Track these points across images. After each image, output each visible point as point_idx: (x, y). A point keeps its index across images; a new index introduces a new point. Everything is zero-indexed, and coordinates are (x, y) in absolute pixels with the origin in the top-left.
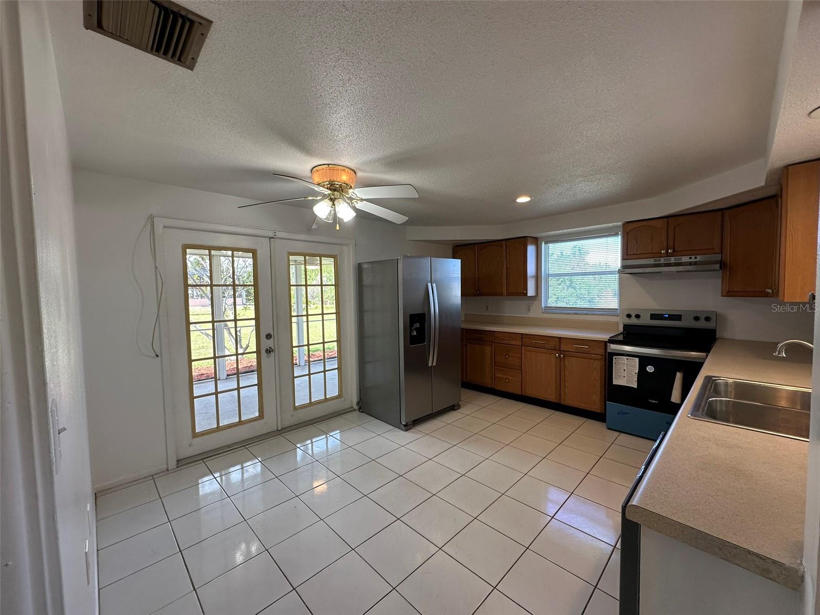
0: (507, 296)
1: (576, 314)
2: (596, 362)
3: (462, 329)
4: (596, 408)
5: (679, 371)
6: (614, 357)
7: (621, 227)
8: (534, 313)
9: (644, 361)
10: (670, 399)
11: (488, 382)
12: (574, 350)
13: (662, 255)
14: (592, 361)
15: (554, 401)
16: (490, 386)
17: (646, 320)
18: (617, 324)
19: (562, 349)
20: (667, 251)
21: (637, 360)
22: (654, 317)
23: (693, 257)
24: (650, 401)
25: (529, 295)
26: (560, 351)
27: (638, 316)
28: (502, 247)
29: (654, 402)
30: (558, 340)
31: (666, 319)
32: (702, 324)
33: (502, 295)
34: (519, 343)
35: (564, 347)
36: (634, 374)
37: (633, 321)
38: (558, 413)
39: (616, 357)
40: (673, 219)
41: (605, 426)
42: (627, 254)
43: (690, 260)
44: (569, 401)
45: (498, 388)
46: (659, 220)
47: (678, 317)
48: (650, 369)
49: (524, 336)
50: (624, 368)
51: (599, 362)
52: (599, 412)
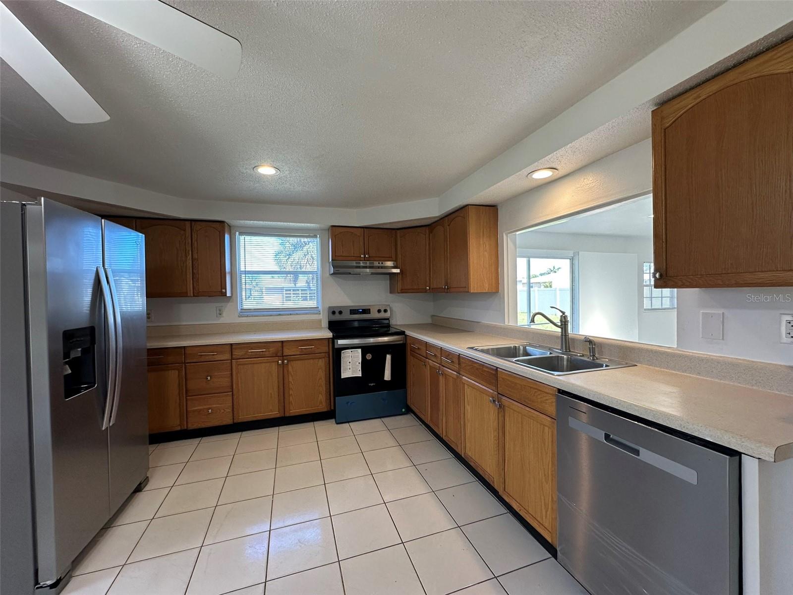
0: (194, 296)
1: (280, 315)
2: (320, 360)
3: (148, 349)
4: (323, 407)
5: (388, 354)
6: (342, 352)
8: (229, 316)
9: (365, 349)
10: (384, 378)
11: (174, 424)
12: (299, 353)
13: (362, 259)
14: (317, 360)
15: (278, 416)
16: (179, 428)
17: (346, 316)
18: (320, 321)
19: (285, 354)
20: (365, 256)
21: (360, 350)
22: (353, 311)
23: (381, 262)
24: (370, 384)
25: (228, 295)
26: (283, 357)
27: (340, 313)
29: (372, 385)
30: (280, 344)
31: (361, 313)
32: (383, 315)
33: (187, 296)
34: (227, 356)
35: (287, 352)
36: (358, 364)
37: (337, 317)
38: (282, 429)
40: (367, 229)
41: (334, 422)
42: (336, 256)
43: (379, 265)
44: (294, 411)
45: (192, 426)
46: (359, 229)
47: (366, 311)
48: (369, 357)
49: (234, 347)
50: (350, 360)
51: (323, 359)
52: (325, 410)
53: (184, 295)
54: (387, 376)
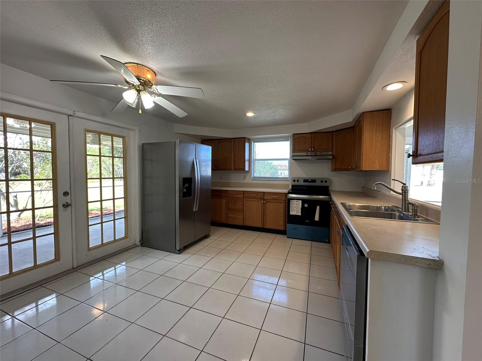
0: (234, 170)
2: (281, 204)
4: (281, 228)
5: (318, 205)
6: (291, 201)
7: (291, 136)
8: (248, 180)
9: (304, 201)
10: (315, 219)
11: (223, 220)
12: (271, 199)
13: (309, 151)
15: (261, 227)
16: (225, 222)
17: (301, 183)
18: (288, 185)
19: (265, 198)
20: (311, 149)
21: (301, 201)
22: (305, 181)
23: (321, 153)
24: (306, 221)
25: (246, 170)
26: (264, 199)
27: (298, 181)
28: (231, 143)
29: (308, 221)
30: (263, 193)
31: (310, 182)
32: (324, 184)
33: (231, 170)
34: (241, 196)
35: (266, 197)
36: (299, 208)
37: (296, 183)
38: (262, 233)
39: (292, 200)
40: (313, 134)
41: (286, 237)
42: (294, 150)
43: (320, 154)
44: (268, 226)
45: (230, 223)
46: (308, 134)
47: (314, 181)
48: (306, 205)
49: (245, 192)
50: (295, 206)
51: (283, 204)
52: (283, 229)
53: (230, 169)
54: (317, 218)
